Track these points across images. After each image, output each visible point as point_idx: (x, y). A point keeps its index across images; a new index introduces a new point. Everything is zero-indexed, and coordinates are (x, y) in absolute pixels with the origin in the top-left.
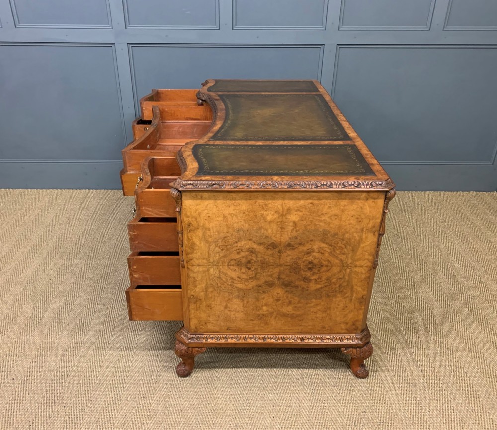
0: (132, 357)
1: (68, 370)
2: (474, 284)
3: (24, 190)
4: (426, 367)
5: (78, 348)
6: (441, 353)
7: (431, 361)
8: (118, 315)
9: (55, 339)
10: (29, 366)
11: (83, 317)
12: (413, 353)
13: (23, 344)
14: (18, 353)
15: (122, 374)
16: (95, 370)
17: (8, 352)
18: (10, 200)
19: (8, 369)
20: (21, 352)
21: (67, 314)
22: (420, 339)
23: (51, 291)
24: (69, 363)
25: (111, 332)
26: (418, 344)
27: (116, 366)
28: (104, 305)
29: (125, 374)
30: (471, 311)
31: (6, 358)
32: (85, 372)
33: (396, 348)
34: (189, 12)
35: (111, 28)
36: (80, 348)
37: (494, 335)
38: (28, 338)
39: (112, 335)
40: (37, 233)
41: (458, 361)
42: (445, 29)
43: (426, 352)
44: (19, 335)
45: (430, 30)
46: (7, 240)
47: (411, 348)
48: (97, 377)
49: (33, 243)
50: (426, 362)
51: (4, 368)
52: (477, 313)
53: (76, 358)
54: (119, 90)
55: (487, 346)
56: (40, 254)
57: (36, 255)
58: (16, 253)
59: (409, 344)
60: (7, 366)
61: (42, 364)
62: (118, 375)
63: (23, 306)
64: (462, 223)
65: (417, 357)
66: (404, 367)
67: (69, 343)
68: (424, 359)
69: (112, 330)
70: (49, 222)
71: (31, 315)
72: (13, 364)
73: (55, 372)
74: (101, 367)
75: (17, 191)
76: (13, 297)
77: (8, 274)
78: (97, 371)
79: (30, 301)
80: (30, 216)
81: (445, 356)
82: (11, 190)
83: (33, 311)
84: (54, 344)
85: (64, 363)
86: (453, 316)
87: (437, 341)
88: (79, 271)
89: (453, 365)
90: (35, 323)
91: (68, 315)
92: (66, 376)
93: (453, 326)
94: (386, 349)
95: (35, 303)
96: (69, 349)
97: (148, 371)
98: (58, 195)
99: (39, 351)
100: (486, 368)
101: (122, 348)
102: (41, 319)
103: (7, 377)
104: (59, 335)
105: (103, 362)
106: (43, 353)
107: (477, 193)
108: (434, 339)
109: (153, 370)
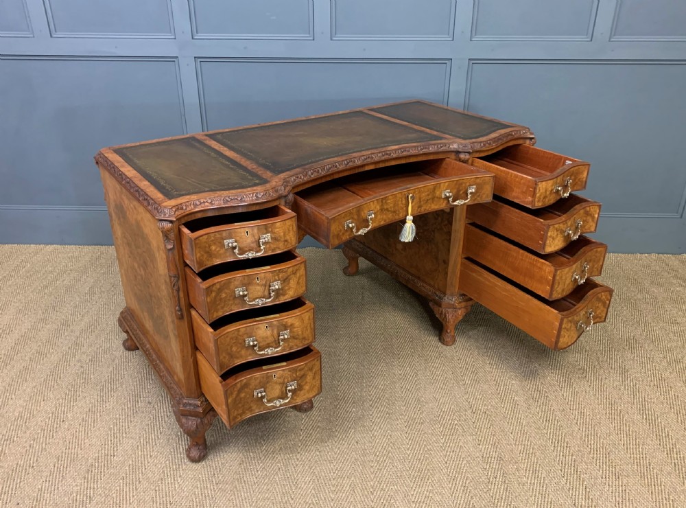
0: (180, 476)
1: (92, 493)
2: (651, 381)
3: (59, 246)
4: (580, 497)
5: (109, 462)
6: (602, 478)
7: (588, 490)
8: (166, 417)
9: (79, 449)
10: (40, 487)
11: (120, 419)
12: (564, 477)
13: (36, 456)
14: (27, 468)
15: (164, 499)
16: (128, 493)
17: (15, 466)
18: (39, 259)
19: (12, 489)
20: (33, 467)
21: (98, 414)
22: (574, 457)
23: (82, 381)
24: (94, 483)
25: (155, 440)
26: (571, 465)
27: (157, 489)
28: (149, 403)
29: (168, 499)
30: (646, 419)
31: (12, 475)
32: (115, 495)
33: (541, 469)
34: (274, 18)
35: (173, 37)
36: (111, 462)
37: (677, 454)
38: (44, 447)
39: (156, 444)
40: (69, 304)
41: (625, 490)
42: (612, 40)
43: (582, 476)
44: (32, 442)
45: (591, 40)
46: (30, 313)
47: (561, 470)
48: (130, 503)
49: (63, 317)
50: (581, 491)
51: (7, 489)
52: (655, 422)
53: (104, 475)
54: (183, 117)
55: (667, 469)
56: (72, 332)
57: (66, 334)
58: (40, 331)
59: (559, 464)
60: (11, 486)
61: (58, 484)
62: (158, 501)
63: (42, 402)
64: (639, 296)
65: (568, 484)
66: (551, 496)
67: (97, 455)
68: (578, 486)
69: (156, 438)
70: (88, 288)
71: (51, 415)
72: (20, 482)
73: (75, 495)
74: (136, 489)
75: (50, 248)
76: (29, 390)
77: (27, 358)
78: (131, 495)
79: (52, 396)
80: (63, 281)
81: (607, 483)
82: (42, 246)
83: (54, 409)
84: (77, 455)
85: (88, 482)
86: (620, 426)
87: (598, 461)
88: (121, 357)
89: (619, 496)
90: (55, 426)
91: (100, 416)
92: (88, 502)
93: (621, 440)
94: (526, 470)
95: (58, 399)
96: (97, 464)
97: (200, 495)
98: (102, 253)
99: (56, 465)
100: (665, 502)
101: (167, 462)
102: (63, 421)
103: (10, 501)
104: (84, 443)
105: (140, 482)
106: (62, 468)
107: (661, 255)
108: (593, 458)
109: (207, 495)
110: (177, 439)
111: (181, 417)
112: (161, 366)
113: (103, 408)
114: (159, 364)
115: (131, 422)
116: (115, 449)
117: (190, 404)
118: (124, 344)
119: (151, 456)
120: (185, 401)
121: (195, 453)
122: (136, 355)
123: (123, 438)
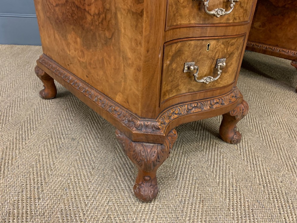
110: (114, 174)
111: (134, 144)
112: (93, 92)
113: (22, 145)
114: (90, 90)
115: (56, 158)
116: (40, 190)
117: (147, 126)
118: (41, 93)
119: (87, 197)
120: (139, 123)
121: (146, 190)
122: (52, 102)
123: (48, 176)
